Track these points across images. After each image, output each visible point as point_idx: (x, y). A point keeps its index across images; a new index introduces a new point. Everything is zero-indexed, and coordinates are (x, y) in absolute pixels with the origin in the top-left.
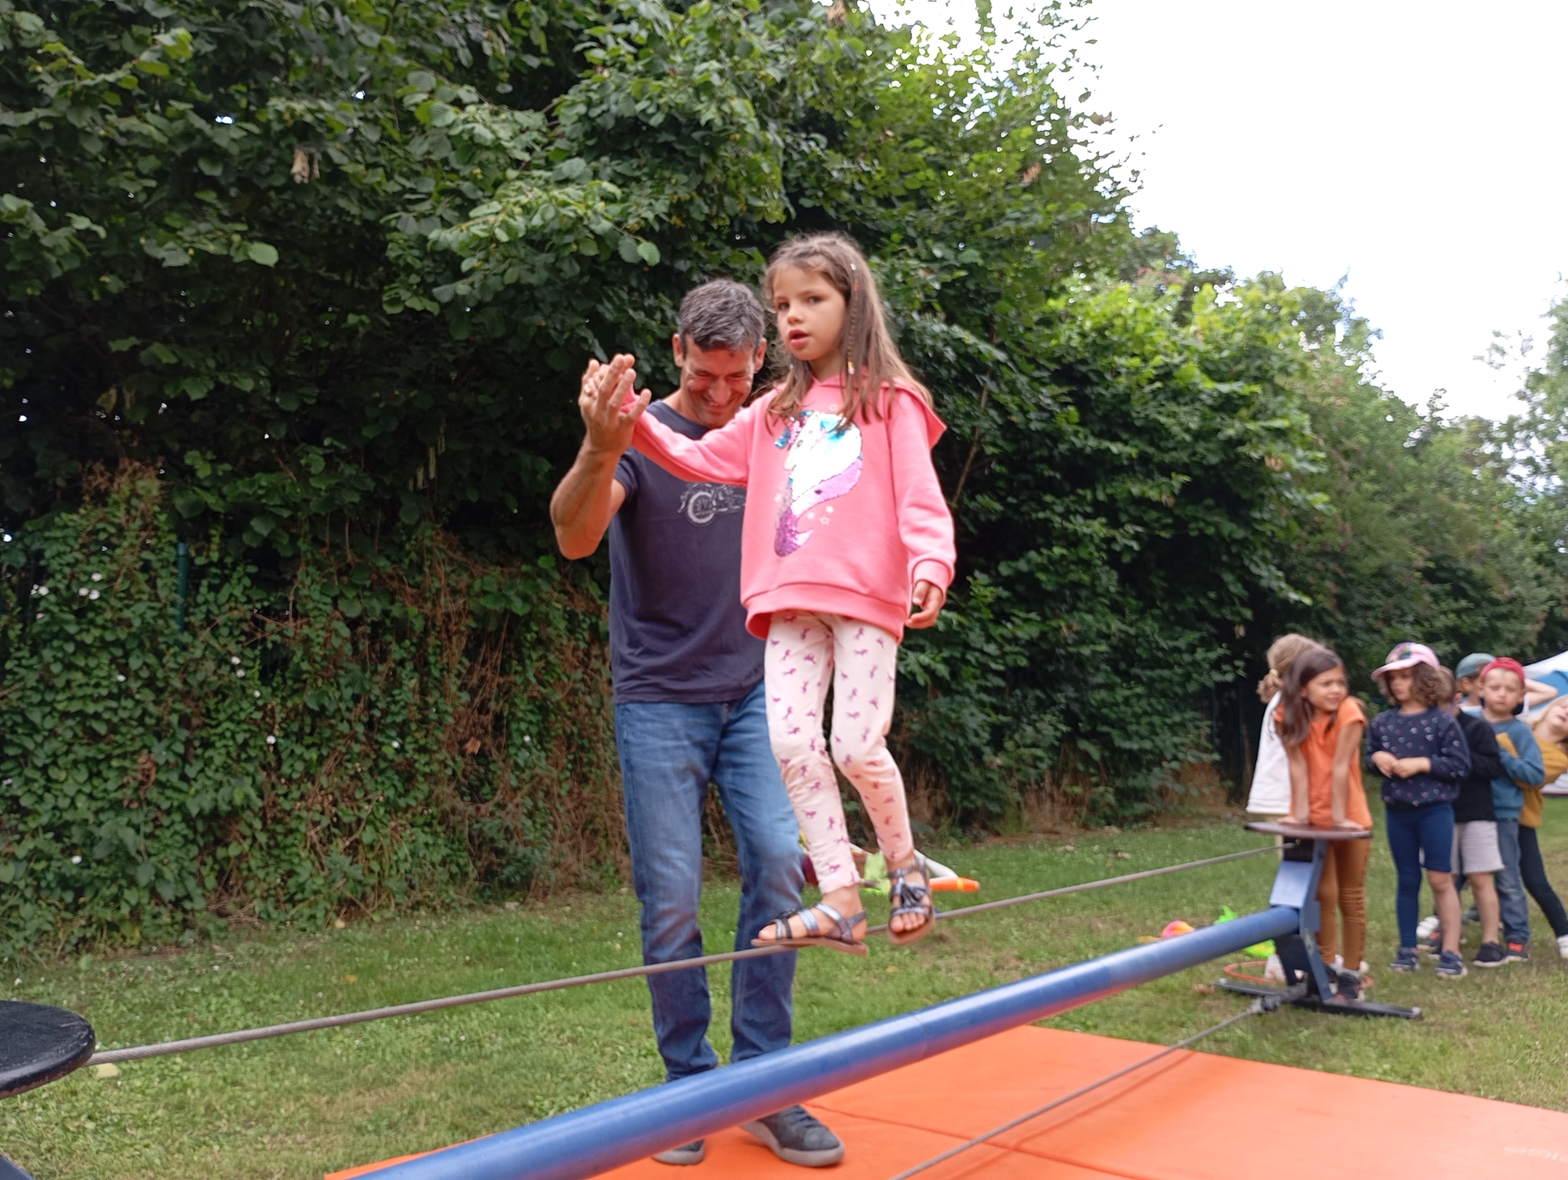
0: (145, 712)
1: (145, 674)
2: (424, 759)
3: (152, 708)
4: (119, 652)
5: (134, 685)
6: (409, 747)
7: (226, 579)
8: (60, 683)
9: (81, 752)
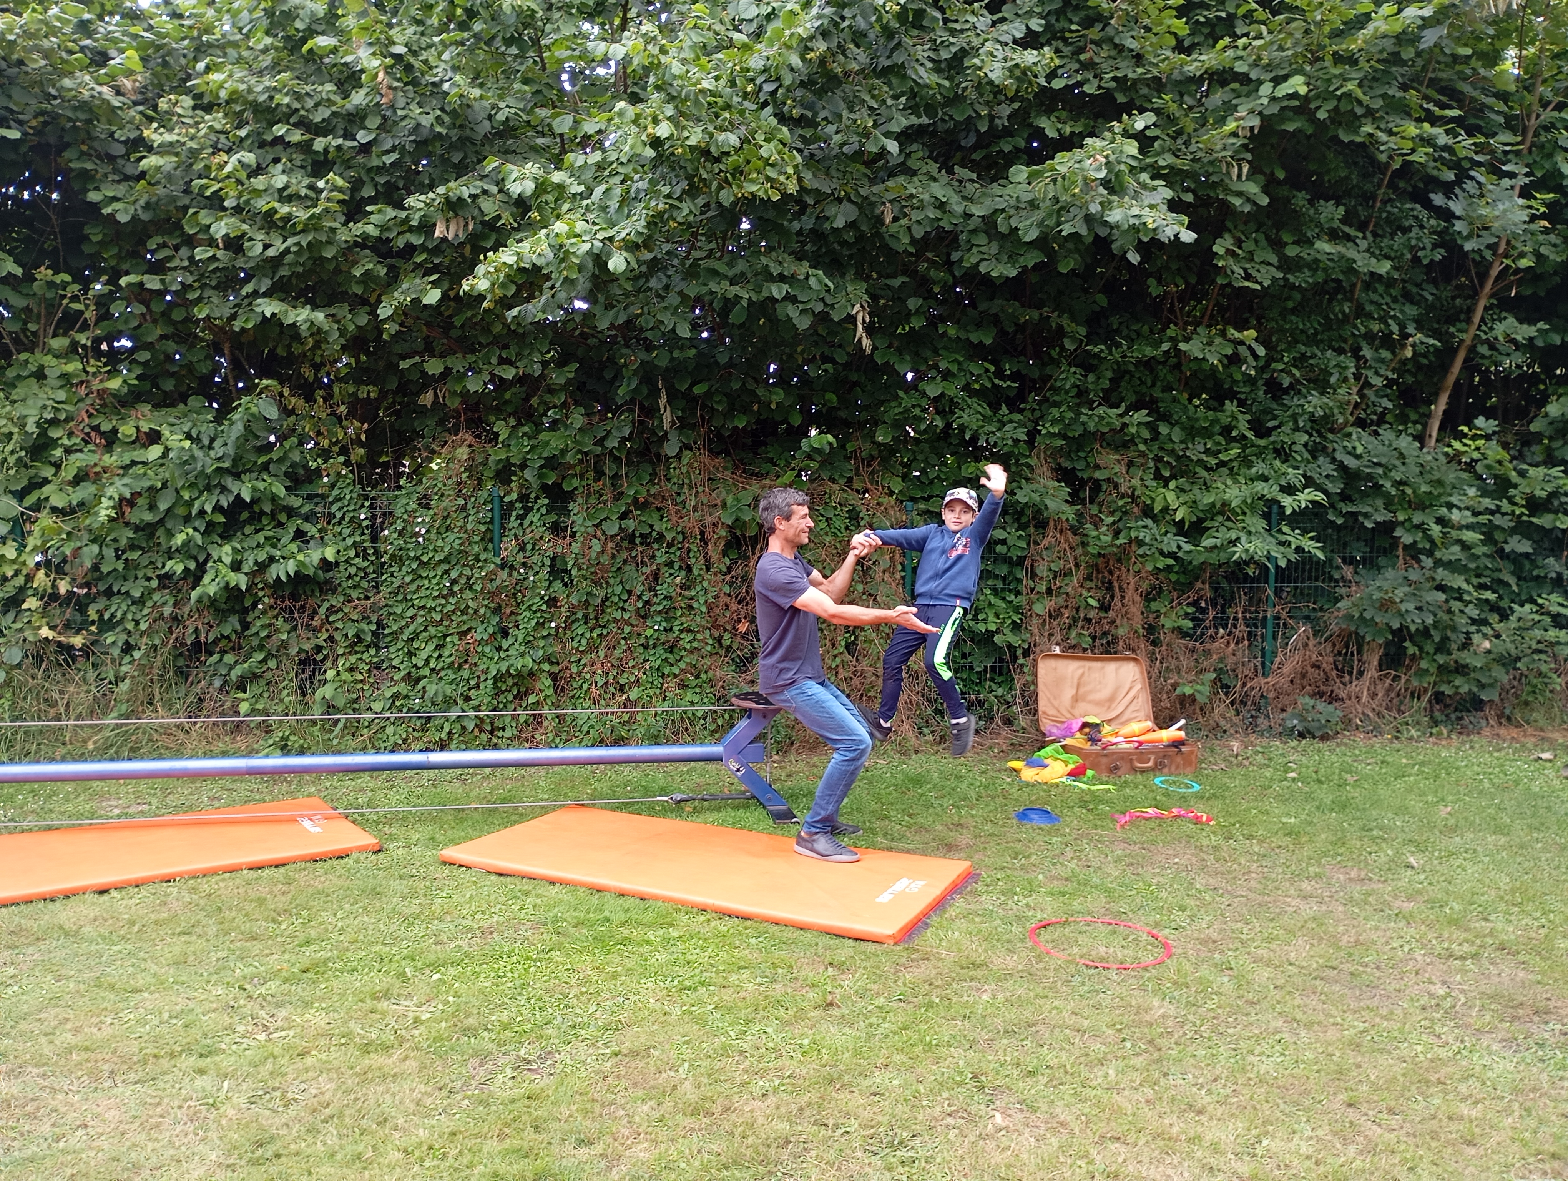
0: (468, 607)
1: (463, 581)
2: (690, 637)
3: (471, 603)
4: (447, 567)
5: (456, 588)
6: (676, 629)
7: (528, 510)
8: (413, 587)
9: (432, 630)
